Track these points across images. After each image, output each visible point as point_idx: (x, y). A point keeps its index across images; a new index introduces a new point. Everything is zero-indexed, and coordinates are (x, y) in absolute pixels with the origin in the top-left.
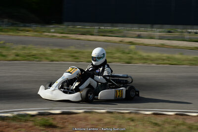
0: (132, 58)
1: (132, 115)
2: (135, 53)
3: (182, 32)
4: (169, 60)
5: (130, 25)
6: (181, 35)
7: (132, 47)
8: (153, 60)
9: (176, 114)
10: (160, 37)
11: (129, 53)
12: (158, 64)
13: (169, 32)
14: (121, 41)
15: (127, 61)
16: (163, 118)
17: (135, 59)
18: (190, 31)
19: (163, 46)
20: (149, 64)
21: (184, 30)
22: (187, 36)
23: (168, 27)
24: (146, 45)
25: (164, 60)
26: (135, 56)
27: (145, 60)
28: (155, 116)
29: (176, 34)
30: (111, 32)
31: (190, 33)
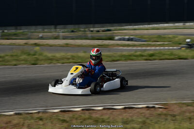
0: (37, 59)
1: (40, 115)
2: (41, 54)
3: (85, 31)
4: (73, 59)
5: (34, 27)
6: (84, 34)
7: (37, 48)
8: (58, 60)
9: (83, 110)
10: (63, 37)
11: (34, 55)
12: (63, 63)
13: (73, 31)
14: (26, 44)
15: (33, 62)
16: (71, 115)
17: (41, 60)
18: (92, 29)
19: (67, 45)
20: (55, 64)
21: (86, 29)
22: (89, 34)
23: (71, 27)
24: (51, 46)
25: (68, 59)
26: (41, 57)
27: (50, 60)
28: (63, 113)
29: (80, 33)
30: (15, 35)
31: (92, 31)
